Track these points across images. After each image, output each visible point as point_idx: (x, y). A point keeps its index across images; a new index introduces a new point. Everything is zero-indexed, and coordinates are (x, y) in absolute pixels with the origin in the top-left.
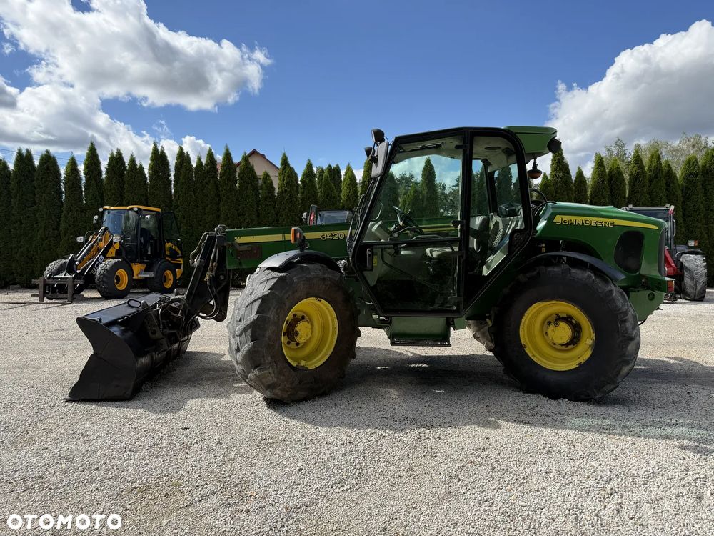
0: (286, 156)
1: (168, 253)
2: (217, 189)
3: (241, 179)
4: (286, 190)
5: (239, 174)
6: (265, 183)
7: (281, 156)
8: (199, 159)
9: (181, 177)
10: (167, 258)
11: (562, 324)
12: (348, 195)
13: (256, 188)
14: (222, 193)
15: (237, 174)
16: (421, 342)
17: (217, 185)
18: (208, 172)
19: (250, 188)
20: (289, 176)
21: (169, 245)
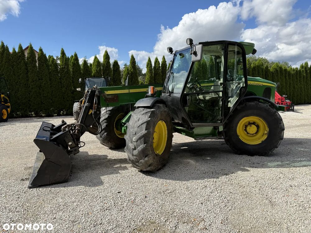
0: (63, 50)
1: (3, 100)
2: (26, 66)
3: (39, 60)
4: (65, 67)
5: (38, 59)
6: (52, 63)
7: (61, 50)
8: (14, 49)
9: (4, 59)
10: (2, 103)
11: (253, 126)
12: (97, 70)
13: (48, 66)
14: (29, 68)
15: (37, 58)
16: (207, 138)
17: (26, 64)
18: (20, 56)
19: (45, 65)
20: (66, 60)
21: (2, 96)
